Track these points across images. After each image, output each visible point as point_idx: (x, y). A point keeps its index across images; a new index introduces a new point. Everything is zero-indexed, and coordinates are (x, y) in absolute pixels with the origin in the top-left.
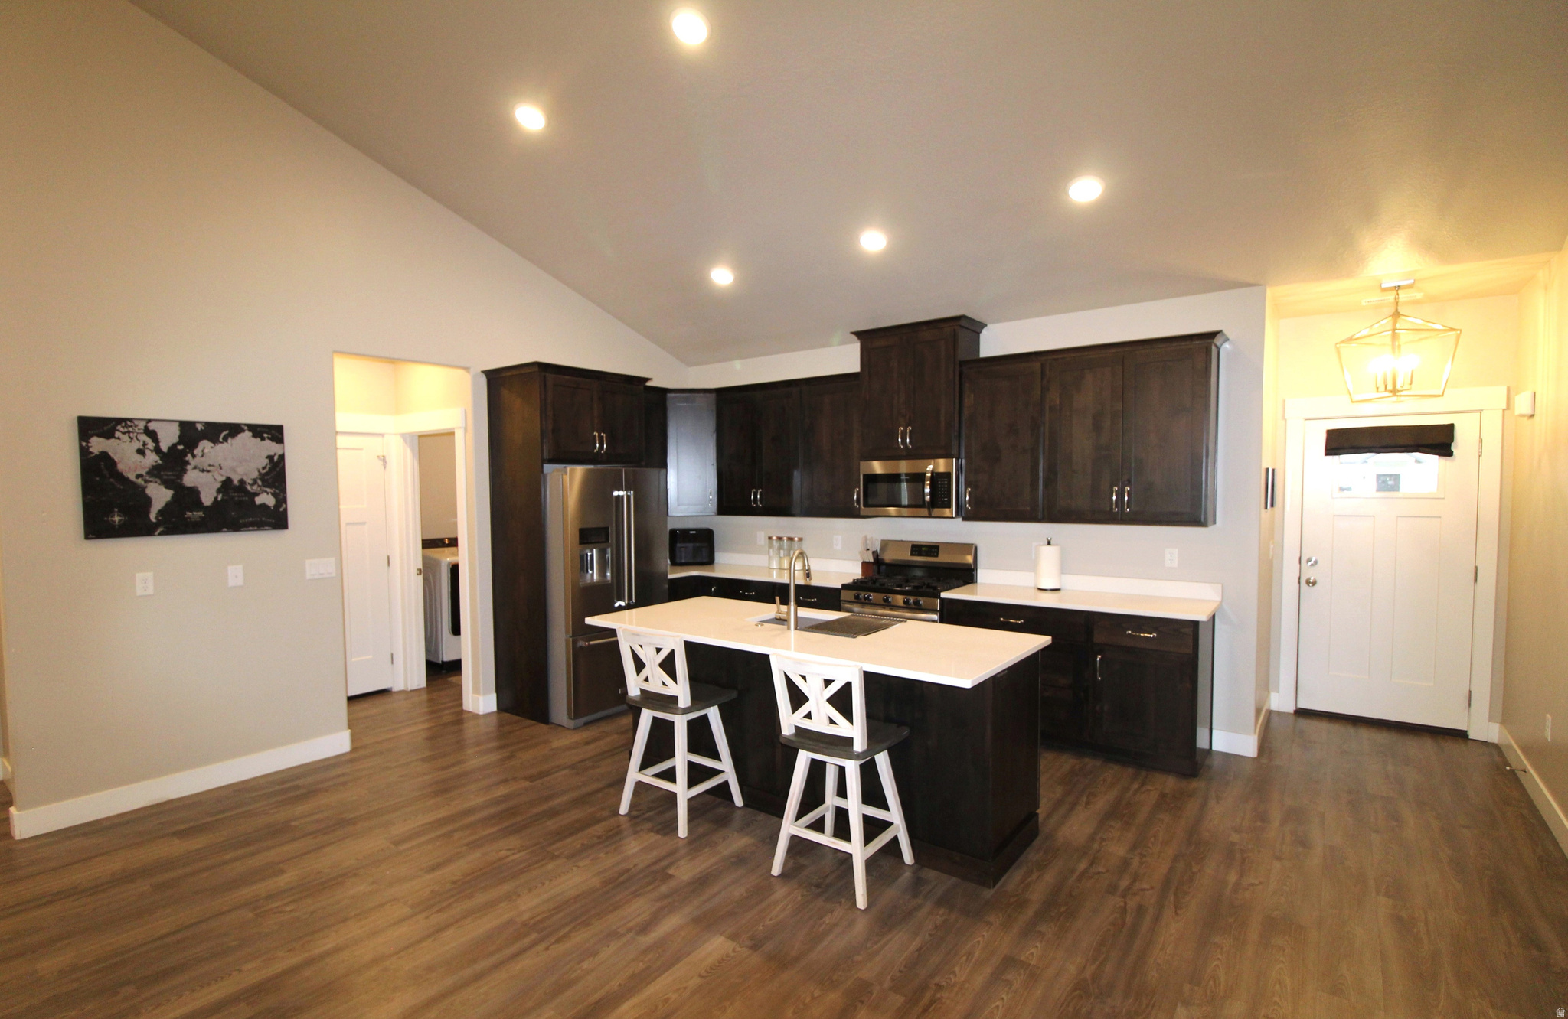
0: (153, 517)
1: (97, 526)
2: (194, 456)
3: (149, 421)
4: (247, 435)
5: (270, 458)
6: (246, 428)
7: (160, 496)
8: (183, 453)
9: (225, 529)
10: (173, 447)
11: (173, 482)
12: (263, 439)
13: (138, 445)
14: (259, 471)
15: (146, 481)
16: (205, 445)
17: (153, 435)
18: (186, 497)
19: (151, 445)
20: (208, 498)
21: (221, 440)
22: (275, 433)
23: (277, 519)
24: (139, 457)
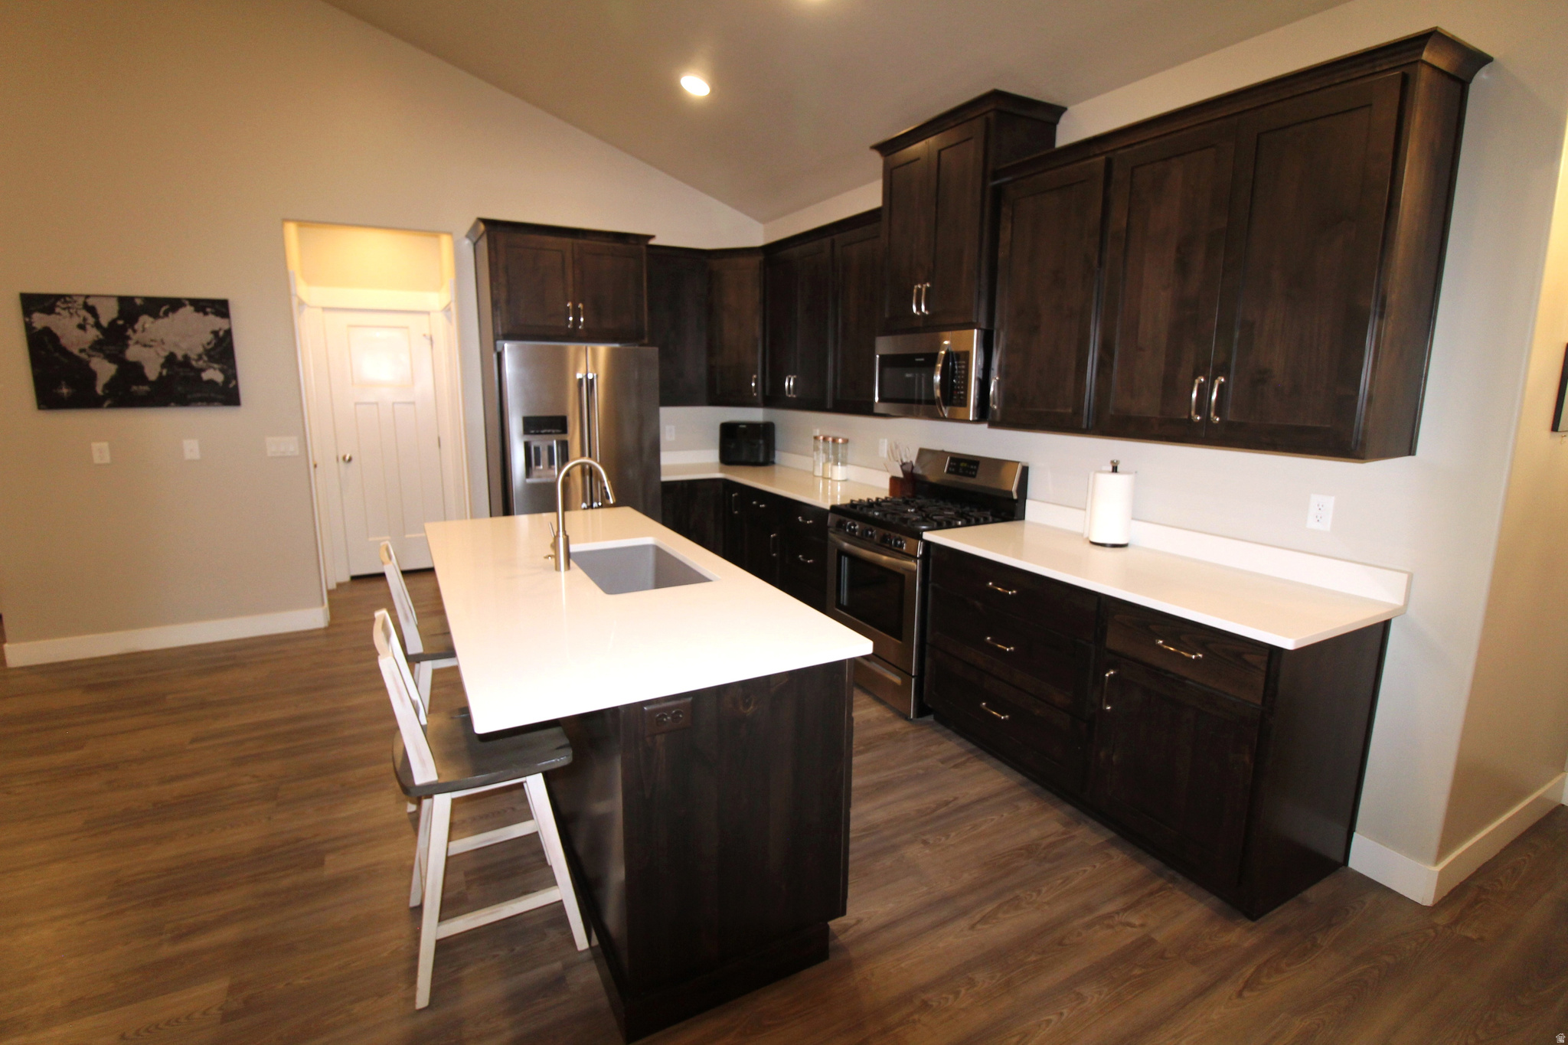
0: (99, 389)
1: (48, 398)
2: (135, 331)
3: (88, 297)
4: (189, 309)
5: (215, 333)
6: (187, 302)
7: (104, 370)
8: (124, 328)
9: (173, 404)
10: (113, 323)
11: (117, 358)
12: (206, 314)
13: (77, 320)
14: (204, 346)
15: (89, 356)
16: (145, 320)
17: (92, 310)
18: (131, 372)
19: (91, 320)
20: (152, 372)
21: (161, 314)
22: (220, 308)
23: (228, 395)
24: (80, 332)
